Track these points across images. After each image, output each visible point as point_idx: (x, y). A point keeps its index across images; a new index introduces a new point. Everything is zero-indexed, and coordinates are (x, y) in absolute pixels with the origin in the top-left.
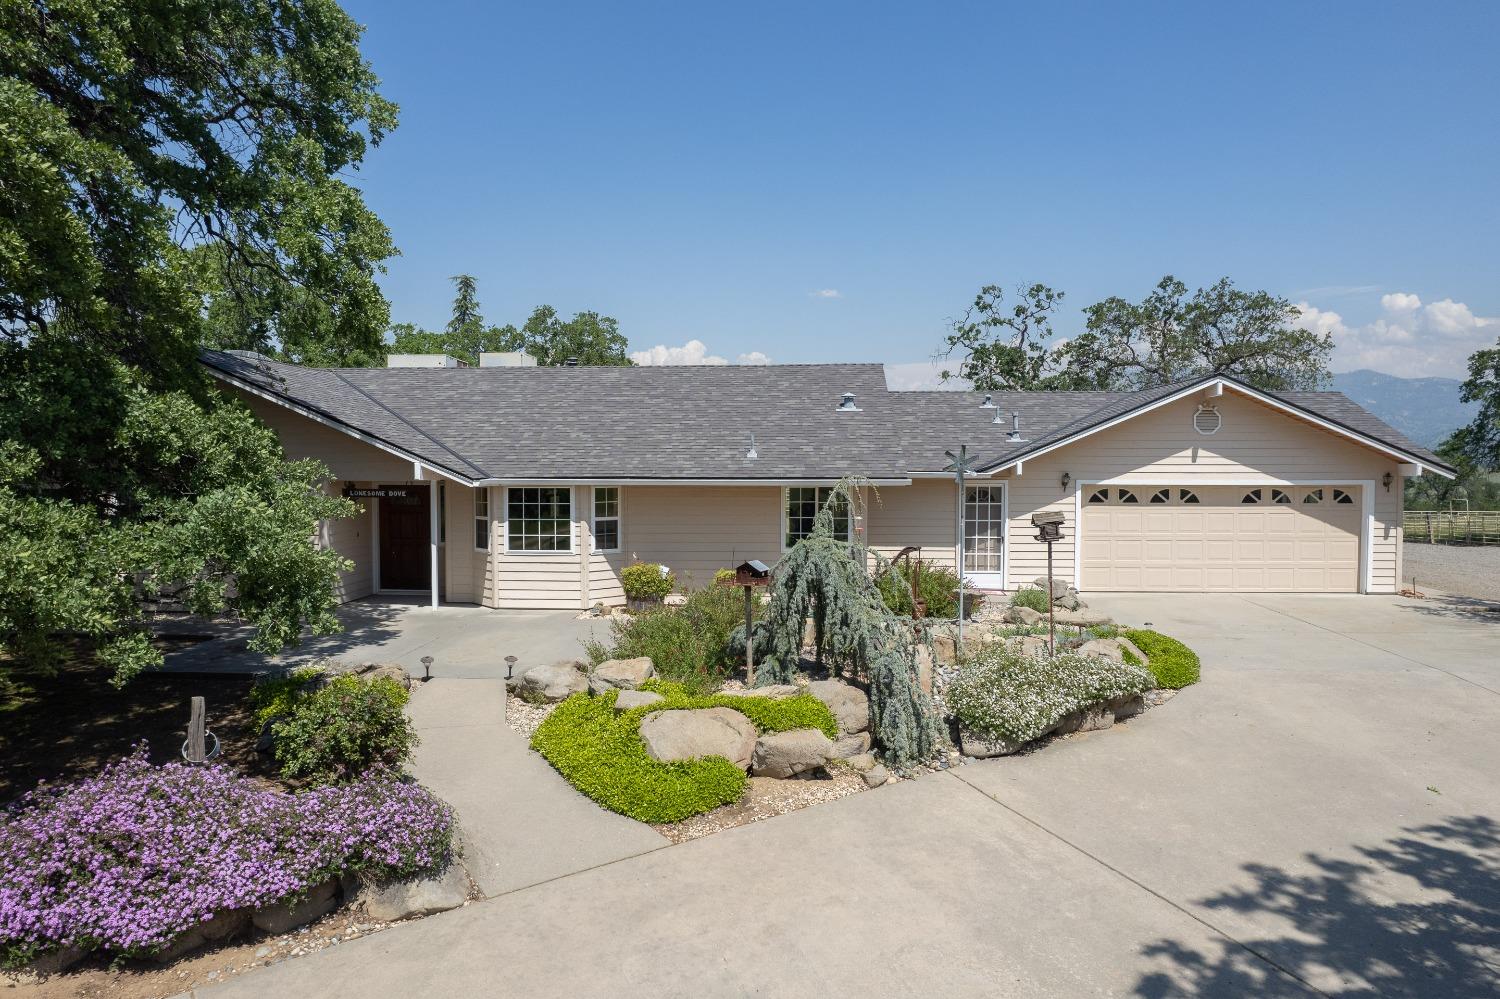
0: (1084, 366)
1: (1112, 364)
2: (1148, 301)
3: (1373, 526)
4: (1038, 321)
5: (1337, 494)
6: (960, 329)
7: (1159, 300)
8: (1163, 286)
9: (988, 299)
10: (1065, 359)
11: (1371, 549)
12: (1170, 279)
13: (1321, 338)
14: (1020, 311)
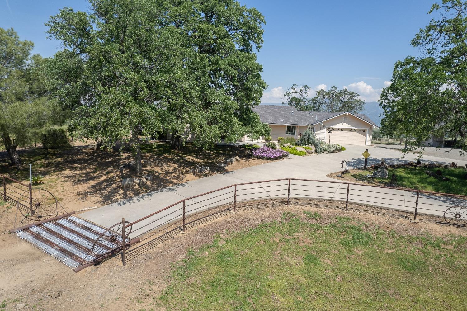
0: (315, 103)
1: (321, 103)
2: (329, 91)
3: (368, 135)
4: (305, 93)
5: (363, 130)
6: (286, 93)
7: (331, 91)
8: (332, 88)
9: (294, 87)
10: (311, 102)
11: (367, 139)
12: (334, 86)
13: (363, 101)
14: (301, 90)
